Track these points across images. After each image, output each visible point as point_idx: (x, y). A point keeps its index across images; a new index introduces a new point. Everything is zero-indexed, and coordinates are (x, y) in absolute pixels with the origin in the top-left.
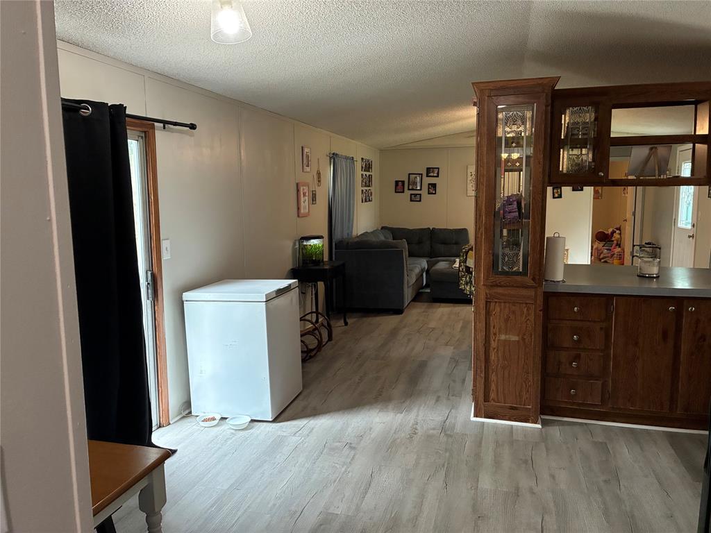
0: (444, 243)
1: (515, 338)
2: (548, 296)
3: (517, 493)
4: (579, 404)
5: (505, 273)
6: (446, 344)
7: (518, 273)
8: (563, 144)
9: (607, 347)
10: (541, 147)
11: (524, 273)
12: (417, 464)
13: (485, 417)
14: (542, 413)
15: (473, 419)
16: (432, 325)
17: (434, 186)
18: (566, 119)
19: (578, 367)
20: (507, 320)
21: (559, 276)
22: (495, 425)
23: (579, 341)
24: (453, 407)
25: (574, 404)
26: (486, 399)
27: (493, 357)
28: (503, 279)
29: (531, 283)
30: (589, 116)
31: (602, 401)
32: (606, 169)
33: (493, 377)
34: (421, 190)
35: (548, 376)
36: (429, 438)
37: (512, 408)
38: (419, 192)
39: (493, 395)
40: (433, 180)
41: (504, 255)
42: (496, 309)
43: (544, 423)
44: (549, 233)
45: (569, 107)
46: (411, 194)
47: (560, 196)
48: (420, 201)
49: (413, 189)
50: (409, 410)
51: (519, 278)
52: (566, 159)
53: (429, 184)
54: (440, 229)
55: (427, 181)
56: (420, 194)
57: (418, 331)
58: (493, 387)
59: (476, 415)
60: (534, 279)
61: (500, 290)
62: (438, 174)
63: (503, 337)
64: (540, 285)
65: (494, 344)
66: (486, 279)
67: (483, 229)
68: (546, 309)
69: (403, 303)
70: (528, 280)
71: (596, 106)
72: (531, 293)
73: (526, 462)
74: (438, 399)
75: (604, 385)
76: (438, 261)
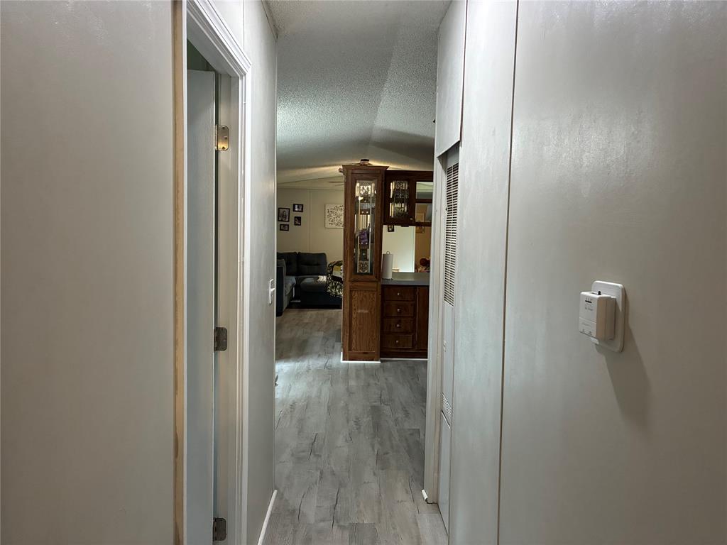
0: (308, 264)
1: (367, 312)
2: (383, 287)
3: (369, 385)
4: (401, 349)
5: (360, 274)
6: (319, 331)
7: (367, 274)
8: (391, 201)
9: (415, 315)
10: (380, 203)
11: (371, 274)
12: (314, 380)
13: (350, 360)
14: (381, 357)
15: (342, 361)
16: (306, 321)
17: (299, 219)
18: (392, 186)
19: (400, 327)
20: (361, 302)
21: (390, 277)
22: (356, 365)
23: (400, 312)
24: (329, 358)
25: (397, 349)
26: (350, 350)
27: (354, 323)
28: (359, 277)
29: (375, 279)
30: (405, 186)
31: (413, 346)
32: (413, 216)
33: (354, 335)
34: (288, 221)
35: (384, 333)
36: (318, 371)
37: (365, 353)
38: (288, 223)
39: (353, 346)
40: (298, 215)
41: (360, 263)
42: (356, 295)
43: (382, 361)
44: (384, 252)
45: (394, 180)
46: (281, 225)
47: (393, 230)
48: (288, 230)
49: (282, 221)
50: (303, 361)
51: (368, 277)
52: (393, 208)
53: (295, 217)
54: (305, 254)
55: (293, 215)
56: (288, 225)
57: (297, 325)
58: (354, 341)
59: (344, 360)
60: (376, 277)
61: (358, 284)
62: (302, 209)
63: (359, 311)
64: (379, 280)
65: (354, 316)
66: (351, 277)
67: (348, 248)
68: (383, 294)
69: (282, 308)
70: (373, 277)
71: (409, 181)
72: (375, 285)
73: (373, 375)
74: (319, 355)
75: (413, 337)
76: (304, 278)
